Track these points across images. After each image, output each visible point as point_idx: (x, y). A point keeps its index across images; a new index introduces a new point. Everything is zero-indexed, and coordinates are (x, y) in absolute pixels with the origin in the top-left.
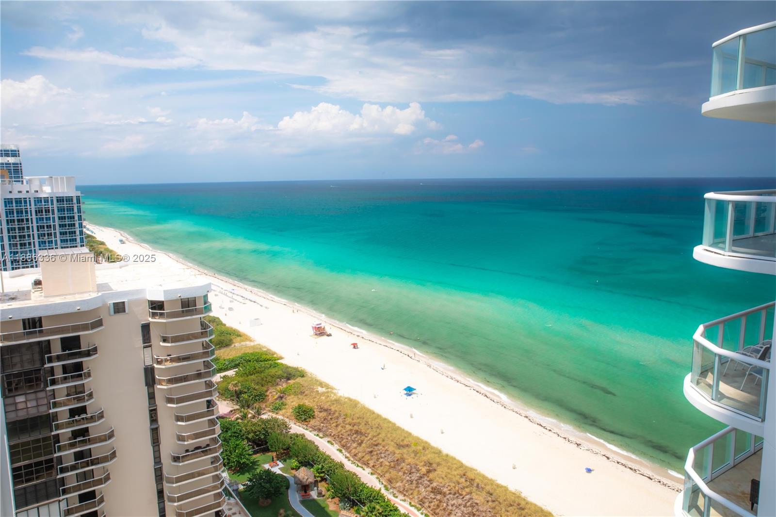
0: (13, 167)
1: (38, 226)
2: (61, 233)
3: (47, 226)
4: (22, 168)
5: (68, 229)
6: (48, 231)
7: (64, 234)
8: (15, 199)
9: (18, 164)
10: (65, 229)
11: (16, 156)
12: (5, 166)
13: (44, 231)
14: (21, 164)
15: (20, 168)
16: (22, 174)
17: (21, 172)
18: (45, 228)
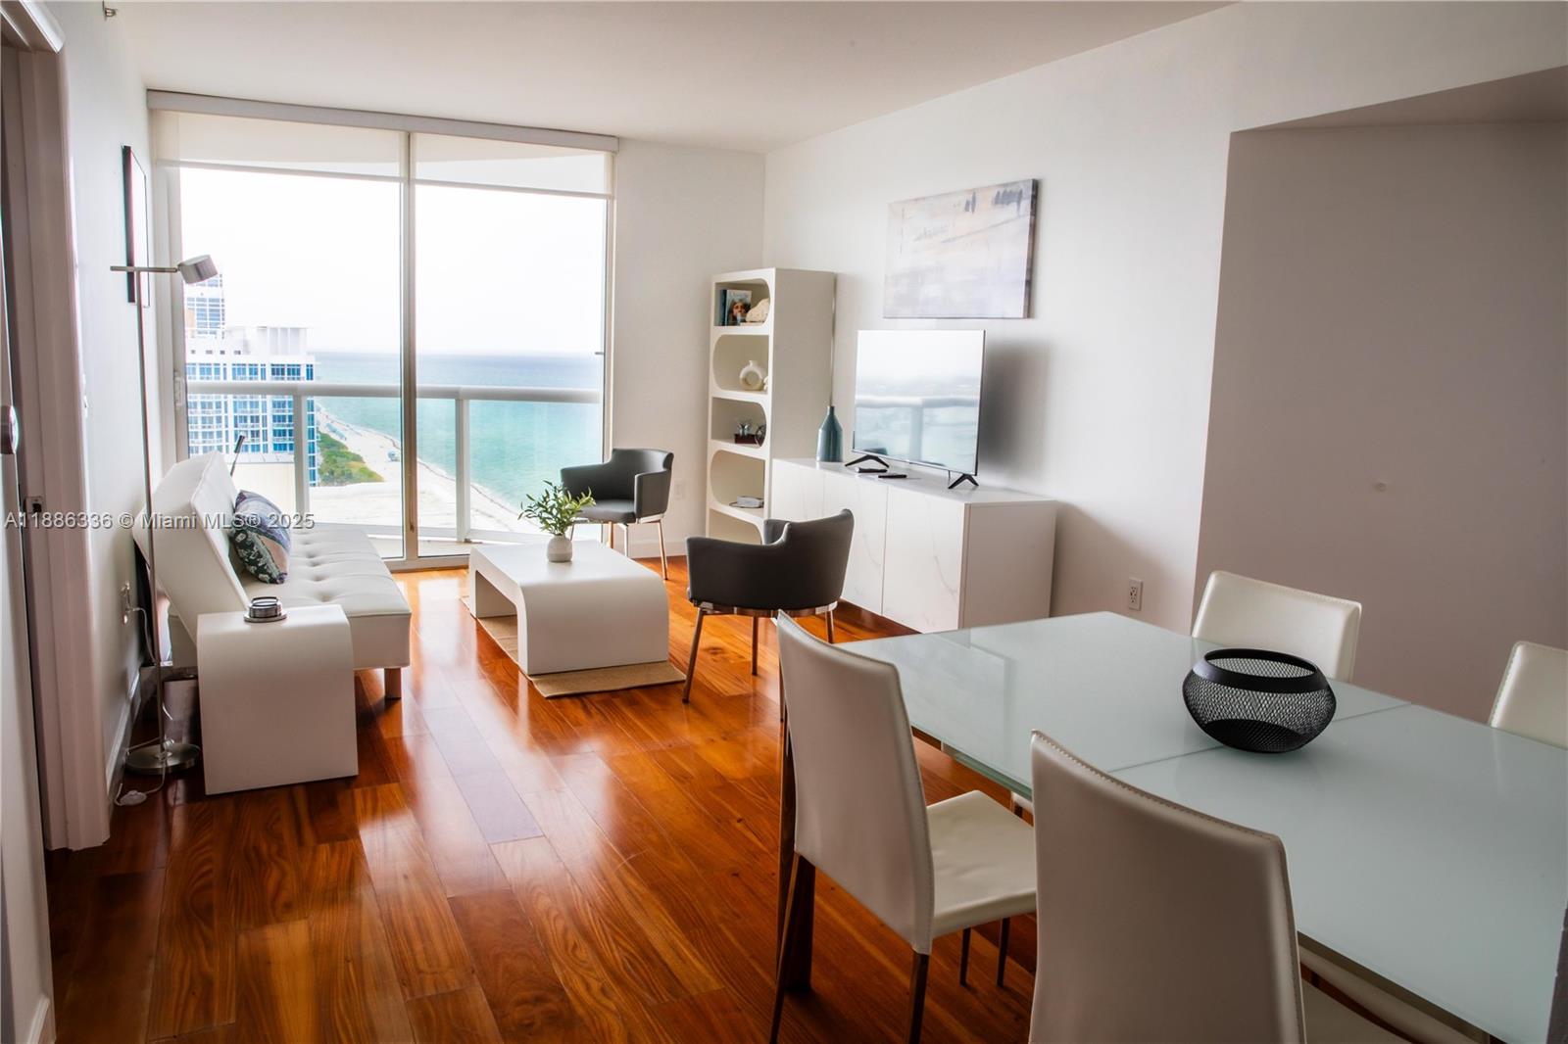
0: (210, 305)
1: (236, 418)
2: (275, 433)
3: (252, 417)
4: (225, 308)
5: (289, 426)
6: (253, 426)
7: (280, 435)
8: (201, 364)
9: (218, 300)
10: (283, 426)
11: (216, 286)
12: (196, 302)
13: (246, 426)
14: (223, 300)
15: (221, 308)
16: (223, 319)
17: (223, 315)
18: (249, 420)
